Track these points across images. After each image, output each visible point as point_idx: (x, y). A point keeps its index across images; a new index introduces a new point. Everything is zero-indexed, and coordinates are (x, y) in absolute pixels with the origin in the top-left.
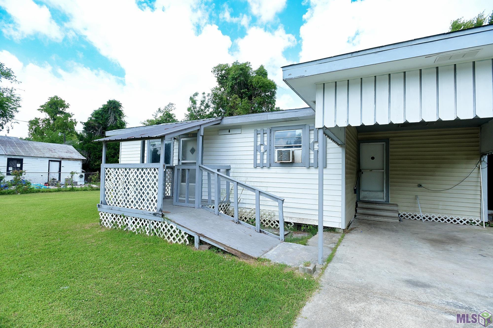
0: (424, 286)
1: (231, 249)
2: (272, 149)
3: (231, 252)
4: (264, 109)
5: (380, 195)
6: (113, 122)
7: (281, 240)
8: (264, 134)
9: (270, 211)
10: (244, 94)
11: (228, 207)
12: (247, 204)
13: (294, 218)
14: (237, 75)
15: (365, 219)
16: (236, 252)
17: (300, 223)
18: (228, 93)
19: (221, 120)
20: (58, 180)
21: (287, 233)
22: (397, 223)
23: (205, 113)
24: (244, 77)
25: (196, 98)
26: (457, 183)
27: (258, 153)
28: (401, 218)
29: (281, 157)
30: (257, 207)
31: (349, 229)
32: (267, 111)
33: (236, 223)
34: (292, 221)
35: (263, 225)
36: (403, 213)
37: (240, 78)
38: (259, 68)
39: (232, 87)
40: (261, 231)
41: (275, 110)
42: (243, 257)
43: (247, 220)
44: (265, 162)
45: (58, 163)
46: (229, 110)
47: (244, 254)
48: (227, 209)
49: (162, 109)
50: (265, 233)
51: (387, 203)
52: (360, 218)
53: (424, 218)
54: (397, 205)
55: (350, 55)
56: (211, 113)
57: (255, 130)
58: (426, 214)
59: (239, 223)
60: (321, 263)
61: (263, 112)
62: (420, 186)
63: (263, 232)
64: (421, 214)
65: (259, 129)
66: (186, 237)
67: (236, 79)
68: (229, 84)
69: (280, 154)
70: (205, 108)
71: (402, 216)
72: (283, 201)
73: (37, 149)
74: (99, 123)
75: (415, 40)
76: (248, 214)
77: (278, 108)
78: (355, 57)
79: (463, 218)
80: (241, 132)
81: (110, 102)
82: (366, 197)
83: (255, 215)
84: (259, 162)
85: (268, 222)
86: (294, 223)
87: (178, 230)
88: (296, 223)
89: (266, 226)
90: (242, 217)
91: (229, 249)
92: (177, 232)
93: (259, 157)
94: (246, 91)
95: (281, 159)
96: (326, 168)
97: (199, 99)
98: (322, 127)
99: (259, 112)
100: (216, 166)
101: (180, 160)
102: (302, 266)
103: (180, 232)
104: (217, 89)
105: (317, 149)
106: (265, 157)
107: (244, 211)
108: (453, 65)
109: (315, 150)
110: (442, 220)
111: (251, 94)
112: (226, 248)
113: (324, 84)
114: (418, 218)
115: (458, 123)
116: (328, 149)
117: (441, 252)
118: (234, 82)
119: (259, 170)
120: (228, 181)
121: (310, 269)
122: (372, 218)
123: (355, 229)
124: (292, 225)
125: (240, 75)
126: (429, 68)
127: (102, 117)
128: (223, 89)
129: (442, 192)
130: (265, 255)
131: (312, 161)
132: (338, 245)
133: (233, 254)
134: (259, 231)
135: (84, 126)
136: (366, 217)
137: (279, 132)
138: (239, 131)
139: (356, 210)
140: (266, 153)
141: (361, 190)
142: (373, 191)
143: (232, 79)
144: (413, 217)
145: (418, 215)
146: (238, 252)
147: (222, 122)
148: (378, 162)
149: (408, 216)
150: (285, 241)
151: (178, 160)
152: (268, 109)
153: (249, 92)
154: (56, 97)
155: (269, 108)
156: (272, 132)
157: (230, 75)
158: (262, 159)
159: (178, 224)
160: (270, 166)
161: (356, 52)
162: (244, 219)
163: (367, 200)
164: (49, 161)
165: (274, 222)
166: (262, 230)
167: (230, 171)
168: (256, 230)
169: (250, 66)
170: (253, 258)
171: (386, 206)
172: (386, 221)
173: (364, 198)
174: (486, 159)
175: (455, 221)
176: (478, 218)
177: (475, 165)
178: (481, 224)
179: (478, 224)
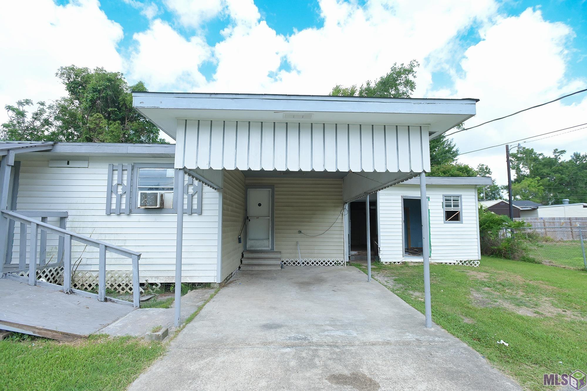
0: (278, 326)
1: (45, 332)
2: (134, 191)
3: (45, 336)
4: (143, 138)
5: (266, 243)
7: (135, 306)
8: (123, 170)
9: (127, 272)
10: (112, 114)
11: (61, 273)
12: (92, 266)
13: (161, 278)
14: (101, 86)
15: (249, 270)
16: (54, 333)
17: (168, 282)
18: (86, 109)
19: (53, 145)
21: (150, 297)
22: (279, 270)
23: (43, 132)
24: (113, 91)
26: (328, 228)
27: (114, 196)
28: (283, 265)
29: (146, 201)
30: (102, 267)
31: (226, 282)
32: (147, 141)
33: (67, 293)
34: (158, 281)
35: (117, 291)
36: (286, 260)
37: (106, 92)
38: (137, 85)
39: (93, 102)
40: (106, 300)
41: (158, 142)
42: (65, 339)
43: (91, 287)
44: (123, 207)
46: (87, 134)
47: (67, 334)
48: (59, 275)
50: (113, 302)
51: (272, 251)
52: (244, 270)
53: (303, 263)
54: (280, 253)
55: (208, 96)
56: (53, 134)
57: (110, 165)
58: (314, 259)
59: (72, 292)
60: (178, 326)
61: (142, 142)
62: (300, 232)
63: (111, 300)
64: (301, 260)
65: (116, 164)
67: (99, 92)
68: (87, 96)
69: (143, 197)
70: (43, 125)
71: (285, 264)
72: (139, 256)
75: (265, 94)
76: (95, 279)
78: (213, 99)
79: (332, 260)
80: (88, 166)
82: (252, 246)
83: (98, 279)
84: (114, 207)
85: (125, 287)
86: (161, 283)
88: (163, 283)
89: (122, 292)
90: (85, 284)
91: (42, 331)
93: (114, 201)
94: (116, 111)
95: (146, 203)
96: (201, 214)
97: (30, 110)
98: (182, 168)
99: (136, 142)
100: (39, 212)
102: (148, 333)
104: (65, 100)
105: (192, 193)
106: (124, 201)
107: (87, 275)
108: (298, 123)
109: (189, 193)
111: (124, 116)
112: (37, 331)
113: (186, 120)
114: (299, 263)
115: (325, 174)
116: (204, 194)
117: (304, 293)
118: (96, 95)
119: (114, 218)
120: (62, 235)
121: (159, 335)
122: (257, 268)
123: (234, 282)
124: (158, 287)
125: (106, 87)
126: (280, 123)
128: (77, 102)
129: (317, 237)
130: (104, 329)
131: (195, 207)
132: (207, 301)
133: (49, 339)
134: (103, 300)
136: (250, 268)
137: (144, 170)
138: (85, 164)
139: (241, 261)
140: (125, 196)
141: (248, 239)
142: (259, 240)
143: (93, 91)
144: (294, 263)
145: (298, 261)
146: (58, 334)
147: (54, 149)
148: (265, 210)
149: (291, 262)
150: (140, 307)
152: (150, 140)
153: (120, 113)
155: (150, 138)
156: (135, 170)
157: (89, 84)
158: (119, 203)
160: (129, 213)
161: (214, 94)
162: (88, 287)
163: (252, 249)
166: (108, 297)
167: (67, 220)
168: (99, 299)
169: (123, 79)
170: (80, 337)
171: (271, 254)
172: (269, 270)
173: (251, 247)
174: (347, 206)
175: (326, 263)
176: (342, 259)
177: (339, 212)
178: (344, 264)
179: (342, 264)
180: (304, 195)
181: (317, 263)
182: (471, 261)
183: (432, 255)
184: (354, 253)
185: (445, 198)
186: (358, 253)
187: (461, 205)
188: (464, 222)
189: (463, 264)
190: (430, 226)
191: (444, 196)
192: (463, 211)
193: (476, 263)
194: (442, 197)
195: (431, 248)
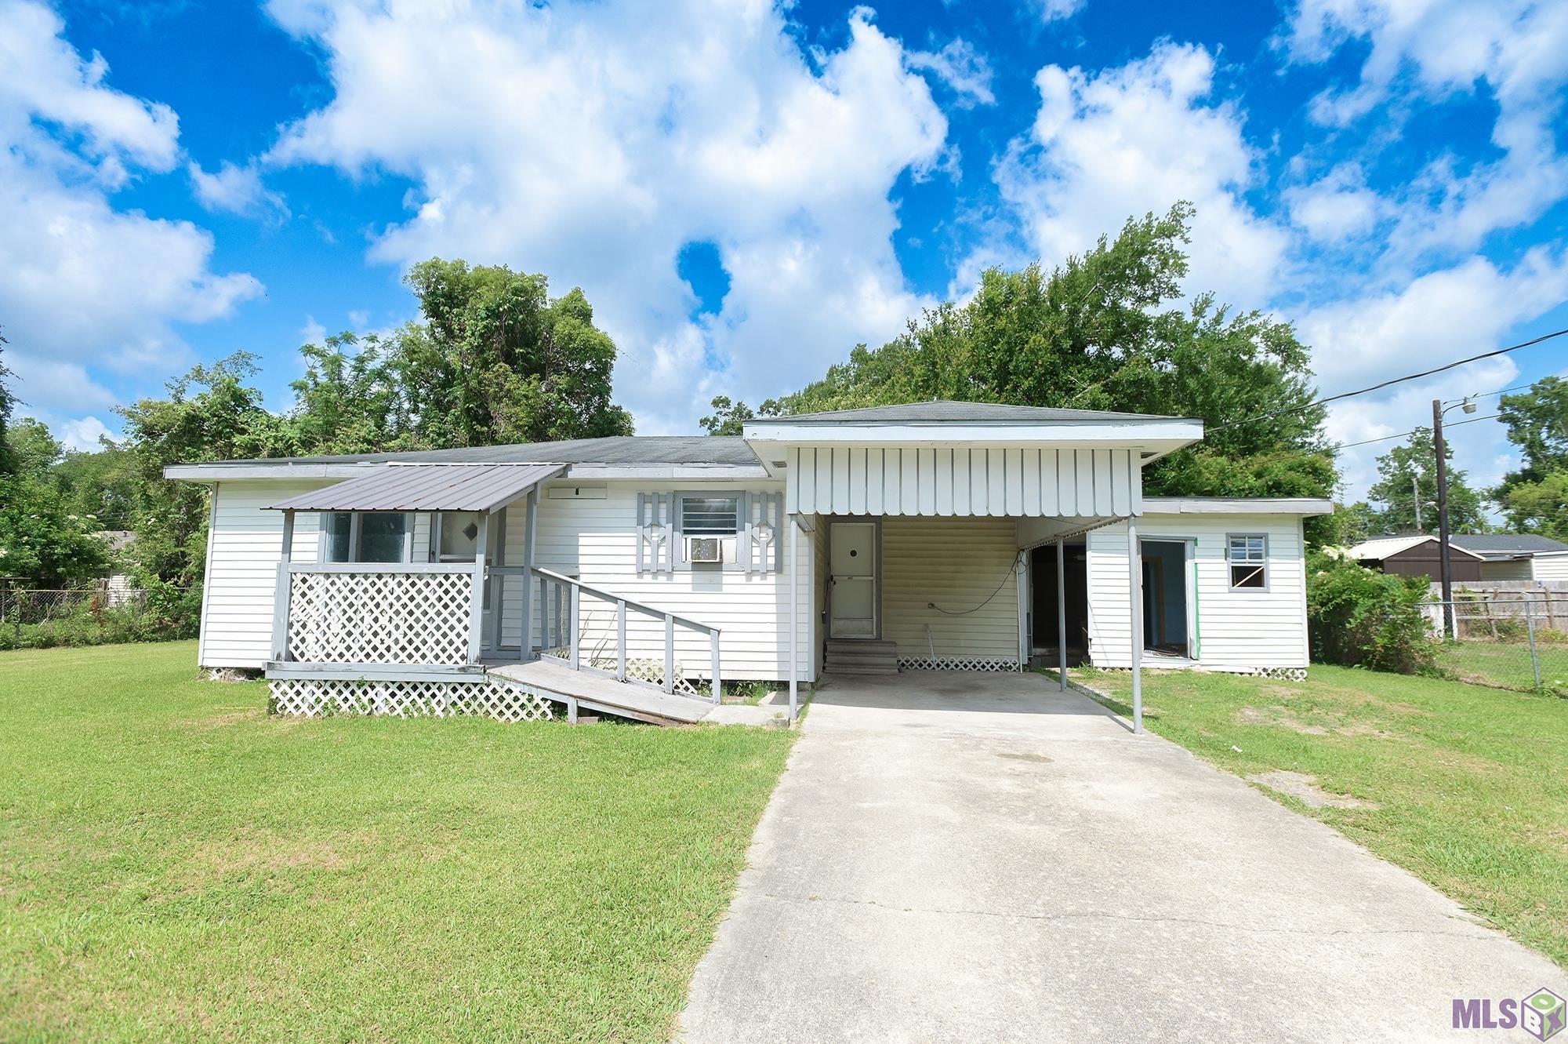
2: (677, 536)
5: (867, 625)
8: (659, 502)
10: (522, 359)
14: (503, 304)
15: (840, 673)
19: (565, 468)
22: (893, 674)
26: (987, 597)
27: (647, 544)
28: (902, 667)
29: (699, 551)
30: (669, 646)
33: (622, 681)
36: (905, 658)
37: (514, 315)
42: (668, 723)
44: (662, 561)
51: (879, 640)
52: (832, 672)
53: (938, 665)
54: (895, 644)
57: (639, 494)
59: (627, 680)
62: (932, 605)
64: (934, 659)
65: (648, 493)
66: (545, 707)
69: (695, 545)
71: (903, 665)
77: (617, 409)
79: (995, 660)
80: (607, 496)
82: (841, 631)
84: (647, 560)
87: (527, 696)
92: (523, 699)
93: (647, 551)
95: (699, 555)
96: (782, 572)
101: (434, 553)
103: (530, 699)
105: (766, 539)
106: (662, 551)
109: (762, 539)
110: (974, 666)
112: (636, 714)
114: (929, 665)
116: (785, 539)
118: (494, 324)
119: (647, 577)
122: (854, 671)
129: (964, 615)
136: (842, 668)
138: (600, 494)
139: (825, 658)
140: (664, 543)
141: (832, 616)
142: (853, 619)
144: (920, 665)
145: (929, 661)
148: (863, 563)
149: (914, 663)
151: (427, 554)
156: (678, 501)
158: (656, 555)
159: (524, 684)
160: (672, 570)
163: (842, 636)
165: (682, 683)
170: (689, 723)
171: (876, 646)
172: (877, 673)
173: (837, 633)
174: (1024, 557)
175: (983, 667)
176: (1015, 659)
177: (1009, 568)
178: (1018, 668)
179: (1014, 668)
180: (940, 535)
181: (966, 666)
182: (1288, 669)
183: (1201, 656)
184: (1039, 651)
185: (1231, 540)
186: (1049, 651)
187: (1267, 555)
188: (1272, 589)
189: (1268, 675)
190: (1197, 597)
191: (1229, 536)
192: (1271, 567)
193: (1298, 673)
194: (1224, 537)
195: (1198, 642)
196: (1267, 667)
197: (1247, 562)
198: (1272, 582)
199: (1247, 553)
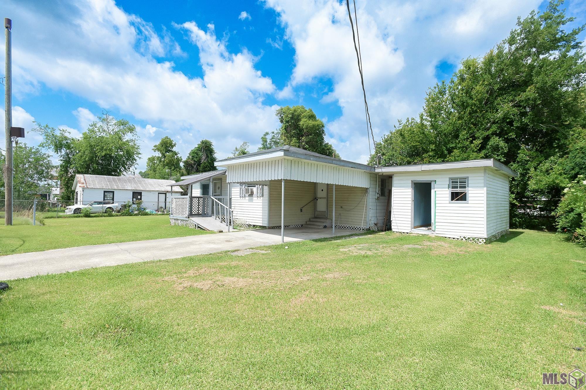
5: (324, 213)
6: (206, 159)
20: (164, 208)
25: (267, 137)
26: (357, 205)
27: (241, 190)
45: (164, 195)
49: (238, 148)
51: (326, 218)
62: (341, 207)
66: (194, 226)
73: (151, 185)
74: (195, 161)
79: (359, 227)
81: (203, 142)
85: (244, 225)
86: (253, 225)
87: (193, 223)
96: (263, 197)
97: (269, 138)
116: (264, 188)
119: (241, 198)
127: (197, 155)
135: (184, 164)
141: (316, 210)
142: (321, 211)
154: (167, 137)
160: (245, 196)
164: (159, 193)
173: (317, 216)
176: (365, 227)
177: (364, 194)
179: (365, 230)
182: (476, 238)
187: (468, 186)
188: (470, 202)
189: (466, 240)
190: (435, 205)
191: (450, 179)
192: (470, 192)
193: (481, 240)
194: (448, 179)
195: (435, 224)
196: (465, 236)
197: (459, 190)
198: (470, 199)
199: (459, 186)
